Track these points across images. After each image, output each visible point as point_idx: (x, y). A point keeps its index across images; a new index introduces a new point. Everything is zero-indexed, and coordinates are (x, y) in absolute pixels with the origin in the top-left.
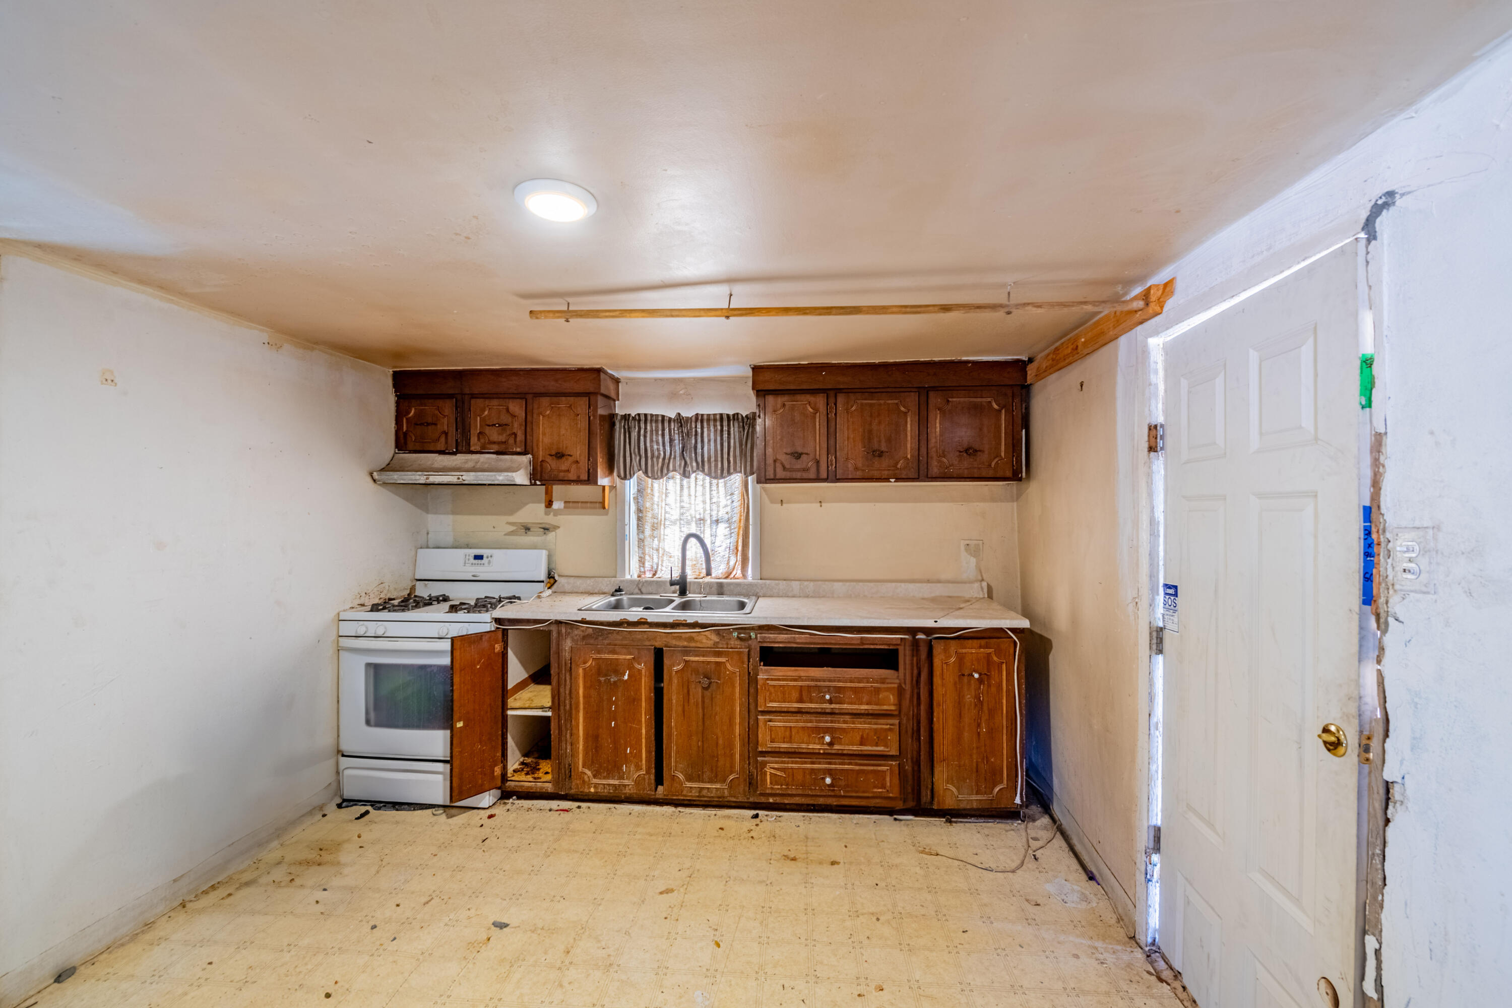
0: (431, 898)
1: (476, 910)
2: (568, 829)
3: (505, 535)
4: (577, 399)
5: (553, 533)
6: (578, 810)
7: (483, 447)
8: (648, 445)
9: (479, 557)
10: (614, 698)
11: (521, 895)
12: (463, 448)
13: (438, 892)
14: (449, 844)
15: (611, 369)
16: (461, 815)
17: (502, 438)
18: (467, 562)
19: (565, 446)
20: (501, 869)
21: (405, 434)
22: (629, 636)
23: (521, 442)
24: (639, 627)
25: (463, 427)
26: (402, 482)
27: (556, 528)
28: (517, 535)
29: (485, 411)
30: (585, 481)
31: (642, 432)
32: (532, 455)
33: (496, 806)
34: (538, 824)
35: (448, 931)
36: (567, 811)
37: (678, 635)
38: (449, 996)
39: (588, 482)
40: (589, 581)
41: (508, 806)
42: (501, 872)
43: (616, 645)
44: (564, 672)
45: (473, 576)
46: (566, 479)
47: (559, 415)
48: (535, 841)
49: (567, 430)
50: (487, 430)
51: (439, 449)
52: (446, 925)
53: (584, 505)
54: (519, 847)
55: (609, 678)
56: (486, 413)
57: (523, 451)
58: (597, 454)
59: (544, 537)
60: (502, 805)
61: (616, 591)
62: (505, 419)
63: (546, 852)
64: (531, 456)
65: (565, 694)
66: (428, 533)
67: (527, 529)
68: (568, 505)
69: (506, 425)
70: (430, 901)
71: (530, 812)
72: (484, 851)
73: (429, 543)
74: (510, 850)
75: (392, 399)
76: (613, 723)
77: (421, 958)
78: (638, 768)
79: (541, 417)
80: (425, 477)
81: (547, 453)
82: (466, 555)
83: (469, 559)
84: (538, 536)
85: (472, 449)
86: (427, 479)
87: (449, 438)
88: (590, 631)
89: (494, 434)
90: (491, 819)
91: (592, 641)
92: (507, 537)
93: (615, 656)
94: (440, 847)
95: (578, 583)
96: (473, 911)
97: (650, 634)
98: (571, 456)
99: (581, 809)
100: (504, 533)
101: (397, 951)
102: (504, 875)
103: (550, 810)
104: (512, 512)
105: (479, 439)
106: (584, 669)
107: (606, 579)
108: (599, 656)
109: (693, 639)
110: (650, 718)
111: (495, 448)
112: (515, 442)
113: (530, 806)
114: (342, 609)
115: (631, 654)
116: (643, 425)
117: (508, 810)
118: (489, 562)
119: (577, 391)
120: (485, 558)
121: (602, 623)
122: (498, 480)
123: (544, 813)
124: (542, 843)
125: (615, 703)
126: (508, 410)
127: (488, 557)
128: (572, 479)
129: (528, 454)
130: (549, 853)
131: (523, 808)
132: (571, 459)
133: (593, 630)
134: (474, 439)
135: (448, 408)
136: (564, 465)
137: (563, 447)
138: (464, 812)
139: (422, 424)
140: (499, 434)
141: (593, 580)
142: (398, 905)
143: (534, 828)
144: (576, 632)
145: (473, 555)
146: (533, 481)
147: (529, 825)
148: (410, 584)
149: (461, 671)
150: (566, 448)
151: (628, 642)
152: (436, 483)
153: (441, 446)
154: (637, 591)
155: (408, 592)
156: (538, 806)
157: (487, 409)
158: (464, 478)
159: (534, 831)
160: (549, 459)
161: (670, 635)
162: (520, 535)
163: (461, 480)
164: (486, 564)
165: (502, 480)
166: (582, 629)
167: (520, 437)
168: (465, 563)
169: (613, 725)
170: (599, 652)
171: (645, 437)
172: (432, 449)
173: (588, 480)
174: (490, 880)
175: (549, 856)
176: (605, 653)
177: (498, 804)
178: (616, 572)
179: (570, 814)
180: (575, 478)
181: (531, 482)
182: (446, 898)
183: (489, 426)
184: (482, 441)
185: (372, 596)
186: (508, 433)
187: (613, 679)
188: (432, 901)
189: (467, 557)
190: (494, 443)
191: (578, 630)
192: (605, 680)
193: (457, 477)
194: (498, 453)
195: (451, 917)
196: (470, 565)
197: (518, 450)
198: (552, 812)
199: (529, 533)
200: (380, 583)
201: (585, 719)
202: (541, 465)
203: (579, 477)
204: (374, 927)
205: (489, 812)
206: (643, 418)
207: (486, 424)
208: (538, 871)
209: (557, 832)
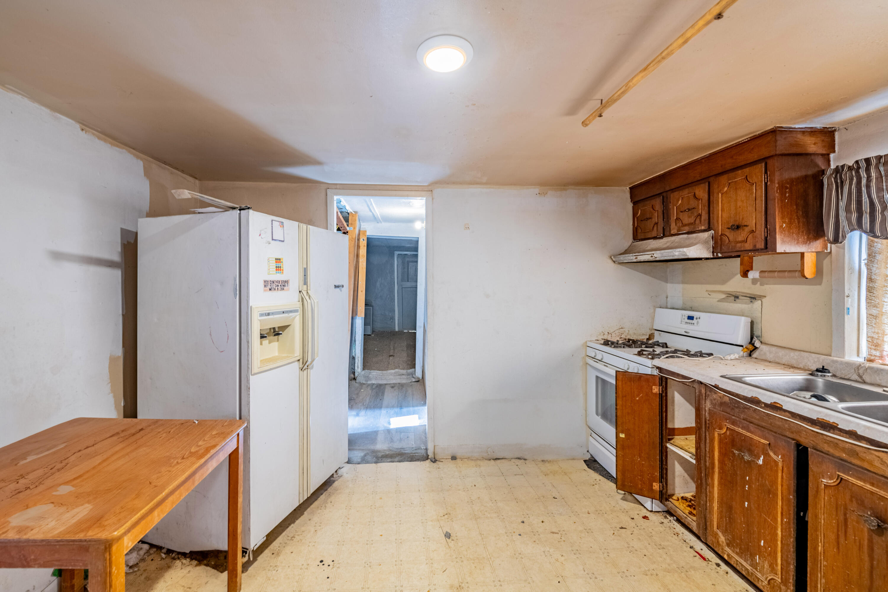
0: (558, 532)
1: (565, 560)
2: (687, 571)
3: (718, 301)
4: (752, 168)
5: (760, 302)
6: (715, 566)
7: (679, 230)
8: (874, 196)
9: (691, 318)
10: (747, 478)
11: (596, 578)
12: (666, 233)
13: (564, 533)
14: (603, 513)
15: (795, 124)
16: (630, 503)
17: (692, 220)
18: (683, 320)
19: (741, 217)
20: (608, 553)
21: (636, 228)
22: (767, 419)
23: (705, 220)
24: (778, 412)
25: (666, 215)
26: (626, 261)
27: (761, 297)
28: (727, 302)
29: (679, 201)
30: (762, 249)
31: (864, 182)
32: (714, 230)
33: (657, 514)
34: (670, 548)
35: (541, 556)
36: (704, 559)
37: (832, 440)
38: (501, 585)
39: (765, 251)
40: (792, 354)
41: (665, 521)
42: (606, 554)
43: (751, 423)
44: (704, 429)
45: (685, 332)
46: (742, 249)
47: (736, 189)
48: (651, 557)
49: (742, 201)
50: (681, 216)
51: (653, 236)
52: (544, 552)
53: (781, 274)
54: (636, 550)
55: (743, 454)
56: (680, 202)
57: (707, 227)
58: (775, 219)
59: (750, 305)
60: (663, 517)
61: (817, 370)
62: (693, 203)
63: (649, 570)
64: (713, 232)
65: (706, 450)
66: (667, 297)
67: (737, 297)
68: (763, 274)
69: (694, 208)
70: (556, 533)
71: (675, 537)
72: (614, 533)
73: (668, 304)
74: (628, 547)
75: (630, 206)
76: (746, 503)
77: (517, 555)
78: (773, 570)
79: (720, 194)
80: (635, 257)
81: (726, 227)
82: (682, 315)
83: (684, 319)
84: (746, 303)
85: (672, 232)
86: (636, 258)
87: (659, 226)
88: (727, 399)
89: (686, 218)
90: (643, 519)
91: (728, 410)
92: (720, 303)
93: (748, 434)
94: (597, 511)
95: (780, 354)
96: (563, 558)
97: (792, 425)
98: (747, 226)
99: (719, 568)
100: (717, 300)
101: (514, 541)
102: (605, 558)
103: (691, 547)
104: (724, 282)
105: (676, 224)
106: (719, 435)
107: (813, 355)
108: (732, 427)
109: (857, 454)
110: (788, 523)
111: (687, 229)
112: (700, 221)
113: (680, 533)
114: (589, 340)
115: (765, 439)
116: (863, 174)
117: (662, 523)
118: (698, 323)
119: (752, 161)
120: (695, 319)
121: (737, 395)
122: (676, 255)
123: (684, 545)
124: (654, 562)
125: (749, 483)
126: (695, 195)
127: (697, 319)
128: (749, 249)
129: (710, 230)
130: (649, 573)
131: (674, 530)
132: (747, 229)
133: (730, 400)
134: (673, 225)
135: (657, 203)
136: (741, 235)
137: (739, 218)
138: (634, 503)
139: (644, 220)
140: (689, 217)
141: (797, 353)
142: (543, 522)
143: (663, 548)
144: (715, 396)
145: (687, 316)
146: (715, 254)
147: (662, 544)
148: (649, 332)
149: (623, 397)
150: (743, 219)
151: (765, 424)
152: (642, 261)
153: (654, 234)
154: (855, 377)
155: (647, 337)
156: (685, 537)
157: (681, 199)
158: (655, 255)
159: (660, 550)
160: (727, 232)
161: (821, 436)
162: (729, 302)
163: (653, 258)
164: (695, 324)
165: (679, 255)
166: (720, 395)
167: (705, 216)
168: (682, 321)
169: (746, 506)
170: (734, 423)
171: (868, 187)
172: (649, 236)
173: (766, 247)
174: (594, 553)
175: (647, 575)
176: (739, 427)
177: (661, 514)
178: (831, 349)
179: (704, 563)
180: (751, 247)
181: (713, 255)
182: (563, 539)
183: (682, 212)
184: (678, 225)
185: (613, 335)
186: (696, 214)
187: (747, 457)
188: (557, 535)
189: (683, 317)
190: (686, 225)
191: (716, 395)
192: (739, 454)
193: (651, 255)
194: (688, 233)
195: (550, 550)
196: (684, 323)
197: (703, 228)
198: (691, 550)
199: (737, 300)
200: (621, 327)
201: (720, 483)
202: (721, 239)
203: (755, 246)
204: (523, 522)
205: (648, 514)
206: (863, 165)
207: (681, 211)
208: (626, 576)
209: (675, 566)
